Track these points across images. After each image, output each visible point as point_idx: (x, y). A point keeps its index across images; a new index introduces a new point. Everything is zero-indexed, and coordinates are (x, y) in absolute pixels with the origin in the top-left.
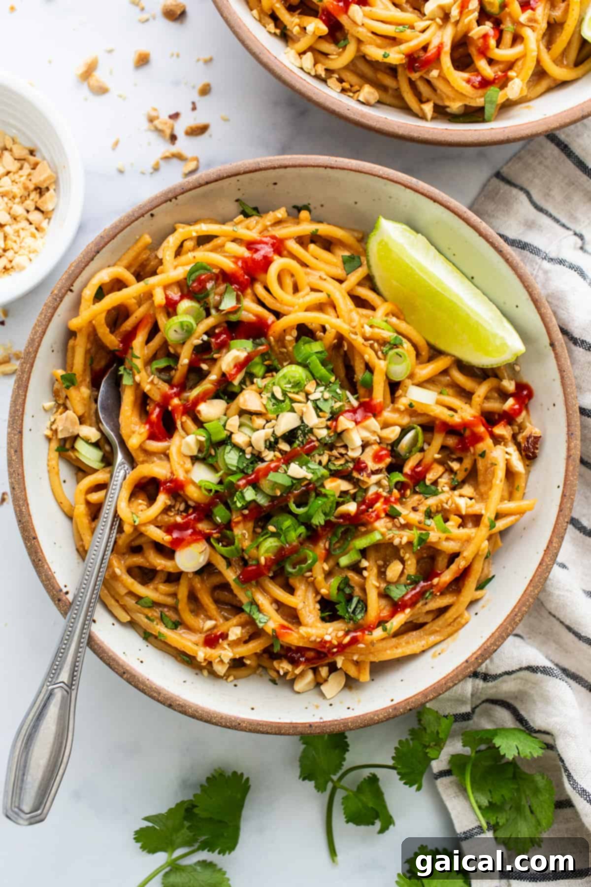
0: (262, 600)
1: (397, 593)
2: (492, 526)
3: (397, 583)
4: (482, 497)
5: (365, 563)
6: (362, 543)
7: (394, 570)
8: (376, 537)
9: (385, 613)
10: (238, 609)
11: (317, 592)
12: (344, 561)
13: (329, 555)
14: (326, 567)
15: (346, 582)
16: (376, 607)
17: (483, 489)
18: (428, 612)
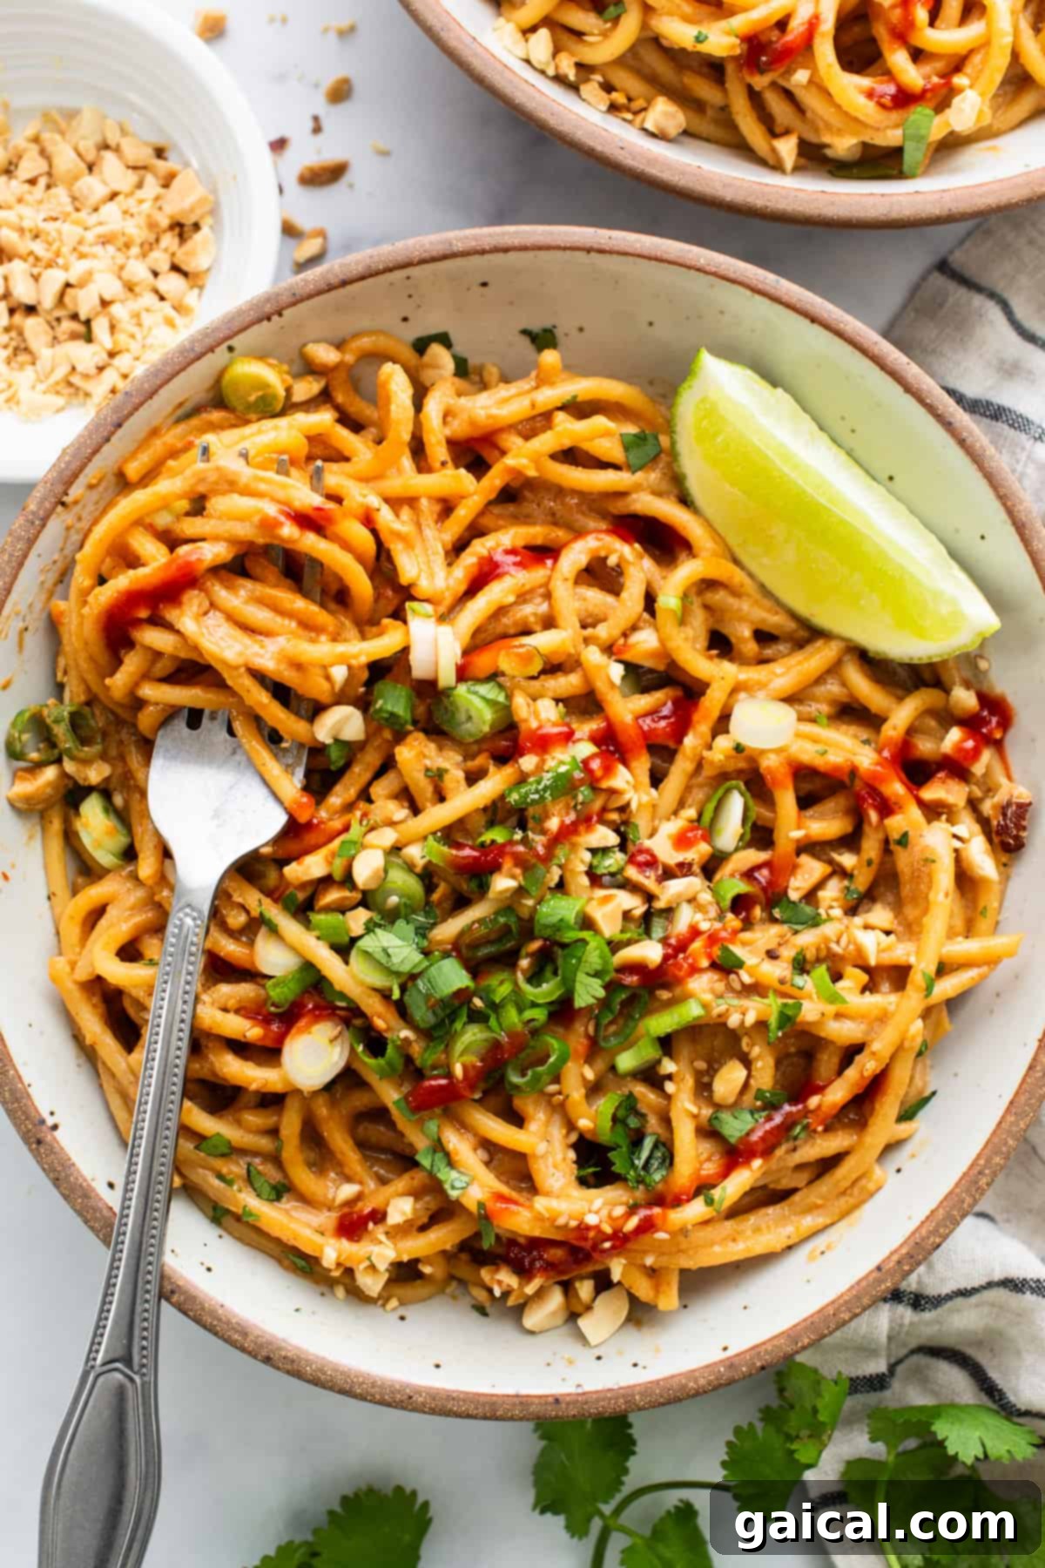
0: (455, 1141)
1: (736, 1127)
2: (929, 990)
3: (734, 1107)
4: (910, 929)
5: (668, 1066)
6: (662, 1023)
7: (730, 1079)
8: (691, 1011)
9: (710, 1168)
10: (406, 1161)
11: (571, 1126)
12: (627, 1061)
13: (594, 1049)
14: (589, 1074)
15: (630, 1105)
16: (692, 1156)
17: (910, 912)
18: (800, 1167)
